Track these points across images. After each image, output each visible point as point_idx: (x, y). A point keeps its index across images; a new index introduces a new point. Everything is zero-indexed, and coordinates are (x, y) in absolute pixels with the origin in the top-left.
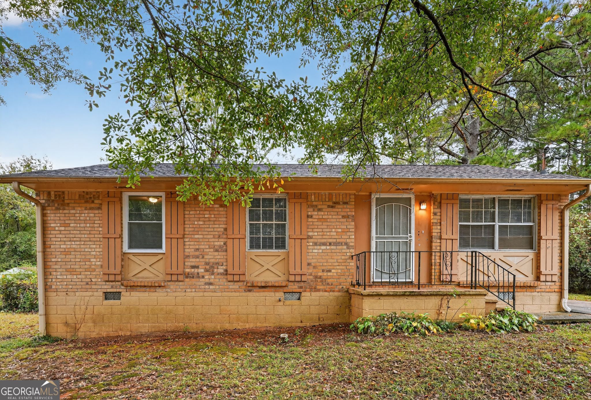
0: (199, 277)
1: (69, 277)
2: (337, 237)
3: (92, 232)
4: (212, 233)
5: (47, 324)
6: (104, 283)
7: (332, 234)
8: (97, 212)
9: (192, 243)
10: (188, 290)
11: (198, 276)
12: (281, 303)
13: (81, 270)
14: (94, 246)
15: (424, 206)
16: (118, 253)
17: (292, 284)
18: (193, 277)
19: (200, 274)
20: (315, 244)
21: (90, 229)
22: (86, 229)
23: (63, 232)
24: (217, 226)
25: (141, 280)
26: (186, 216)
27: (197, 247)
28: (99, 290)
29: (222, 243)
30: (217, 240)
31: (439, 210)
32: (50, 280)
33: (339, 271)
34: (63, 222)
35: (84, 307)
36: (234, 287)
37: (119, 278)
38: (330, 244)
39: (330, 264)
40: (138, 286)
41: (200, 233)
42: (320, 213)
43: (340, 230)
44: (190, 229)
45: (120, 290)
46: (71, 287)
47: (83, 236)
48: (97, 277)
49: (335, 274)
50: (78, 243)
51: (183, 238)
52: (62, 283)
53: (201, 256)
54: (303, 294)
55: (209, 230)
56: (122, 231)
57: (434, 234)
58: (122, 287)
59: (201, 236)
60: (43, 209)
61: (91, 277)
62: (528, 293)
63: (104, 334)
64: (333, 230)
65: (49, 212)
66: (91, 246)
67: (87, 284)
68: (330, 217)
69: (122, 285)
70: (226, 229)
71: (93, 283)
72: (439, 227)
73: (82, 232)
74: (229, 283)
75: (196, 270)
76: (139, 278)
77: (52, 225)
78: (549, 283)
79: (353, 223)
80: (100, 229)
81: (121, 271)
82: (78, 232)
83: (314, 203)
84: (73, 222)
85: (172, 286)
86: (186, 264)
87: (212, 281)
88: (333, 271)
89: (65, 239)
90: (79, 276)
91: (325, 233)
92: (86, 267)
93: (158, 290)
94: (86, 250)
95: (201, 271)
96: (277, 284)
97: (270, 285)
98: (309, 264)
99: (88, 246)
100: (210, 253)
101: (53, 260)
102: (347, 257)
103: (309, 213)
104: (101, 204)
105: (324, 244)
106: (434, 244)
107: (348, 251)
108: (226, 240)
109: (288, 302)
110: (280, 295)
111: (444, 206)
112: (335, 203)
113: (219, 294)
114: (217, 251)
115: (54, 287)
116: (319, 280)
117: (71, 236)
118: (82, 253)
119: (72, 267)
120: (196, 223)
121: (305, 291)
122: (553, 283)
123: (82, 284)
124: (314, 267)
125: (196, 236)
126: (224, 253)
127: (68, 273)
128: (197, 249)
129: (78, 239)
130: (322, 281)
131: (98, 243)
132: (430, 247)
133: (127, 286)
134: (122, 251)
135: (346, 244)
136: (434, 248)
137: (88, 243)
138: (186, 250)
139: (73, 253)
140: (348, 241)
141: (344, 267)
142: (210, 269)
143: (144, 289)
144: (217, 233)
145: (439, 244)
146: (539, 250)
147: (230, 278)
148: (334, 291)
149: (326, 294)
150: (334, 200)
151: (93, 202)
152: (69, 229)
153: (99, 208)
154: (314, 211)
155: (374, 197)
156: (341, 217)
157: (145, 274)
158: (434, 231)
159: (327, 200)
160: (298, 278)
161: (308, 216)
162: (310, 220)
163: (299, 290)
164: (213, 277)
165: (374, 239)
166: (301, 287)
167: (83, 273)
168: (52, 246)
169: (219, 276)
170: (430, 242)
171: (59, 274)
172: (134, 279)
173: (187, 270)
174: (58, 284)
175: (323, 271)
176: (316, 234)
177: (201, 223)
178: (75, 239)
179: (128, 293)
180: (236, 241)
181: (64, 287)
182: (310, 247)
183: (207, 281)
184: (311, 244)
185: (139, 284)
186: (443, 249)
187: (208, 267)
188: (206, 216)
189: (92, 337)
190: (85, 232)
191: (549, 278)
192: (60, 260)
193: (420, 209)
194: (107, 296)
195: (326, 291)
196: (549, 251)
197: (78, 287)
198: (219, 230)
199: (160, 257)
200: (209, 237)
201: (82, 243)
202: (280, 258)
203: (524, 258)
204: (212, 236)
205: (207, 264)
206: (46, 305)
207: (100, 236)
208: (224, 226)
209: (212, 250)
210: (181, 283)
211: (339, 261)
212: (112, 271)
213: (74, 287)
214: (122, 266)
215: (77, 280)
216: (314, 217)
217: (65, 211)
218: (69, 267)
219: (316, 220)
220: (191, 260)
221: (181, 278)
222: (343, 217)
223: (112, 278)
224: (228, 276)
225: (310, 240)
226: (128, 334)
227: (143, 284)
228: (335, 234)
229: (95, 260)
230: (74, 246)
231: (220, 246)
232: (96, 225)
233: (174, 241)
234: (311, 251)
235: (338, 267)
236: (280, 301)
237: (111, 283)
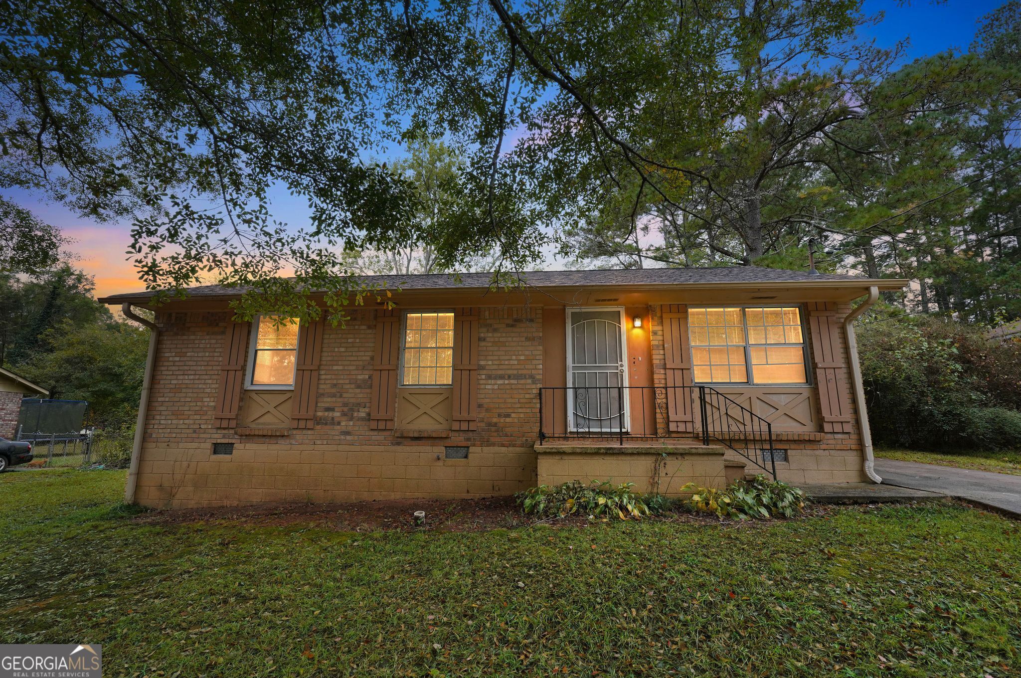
0: (333, 424)
1: (175, 422)
2: (519, 367)
3: (210, 363)
4: (355, 363)
5: (138, 487)
6: (215, 431)
7: (512, 362)
8: (219, 337)
9: (329, 377)
10: (318, 442)
11: (333, 422)
12: (440, 463)
13: (190, 413)
14: (210, 381)
15: (638, 323)
16: (237, 390)
17: (457, 434)
18: (326, 424)
19: (336, 420)
20: (489, 377)
21: (208, 359)
22: (205, 359)
23: (177, 364)
24: (362, 354)
25: (261, 427)
26: (325, 341)
27: (335, 382)
28: (208, 441)
29: (367, 377)
30: (360, 372)
31: (660, 328)
32: (151, 426)
33: (522, 415)
34: (179, 350)
35: (185, 464)
36: (378, 438)
37: (233, 424)
38: (509, 377)
39: (509, 406)
40: (255, 435)
41: (340, 363)
42: (496, 335)
43: (522, 358)
44: (329, 358)
45: (233, 441)
46: (174, 435)
47: (199, 368)
48: (208, 422)
49: (516, 420)
50: (192, 377)
51: (319, 369)
52: (164, 431)
53: (338, 395)
54: (471, 449)
55: (352, 358)
56: (246, 361)
57: (655, 362)
58: (236, 437)
59: (340, 368)
60: (159, 334)
61: (200, 422)
62: (809, 452)
63: (205, 503)
64: (514, 357)
65: (165, 338)
66: (207, 381)
67: (195, 432)
68: (510, 339)
69: (236, 433)
70: (372, 358)
71: (202, 431)
72: (662, 352)
73: (199, 363)
74: (372, 433)
75: (331, 414)
76: (259, 424)
77: (167, 355)
78: (840, 436)
79: (541, 348)
80: (221, 359)
81: (237, 415)
82: (194, 363)
83: (488, 321)
84: (191, 350)
85: (299, 435)
86: (319, 405)
87: (349, 429)
88: (513, 415)
89: (177, 373)
90: (187, 422)
91: (503, 362)
92: (197, 408)
93: (281, 441)
94: (200, 386)
95: (338, 414)
96: (434, 435)
97: (426, 435)
98: (480, 406)
99: (203, 382)
100: (351, 391)
101: (160, 399)
102: (532, 396)
103: (482, 335)
104: (226, 327)
105: (502, 377)
106: (655, 376)
107: (534, 386)
108: (371, 372)
109: (450, 461)
110: (440, 450)
111: (667, 322)
112: (516, 320)
113: (358, 448)
114: (359, 387)
115: (154, 436)
116: (493, 429)
117: (186, 368)
118: (195, 391)
119: (181, 408)
120: (336, 350)
121: (474, 445)
122: (846, 436)
123: (188, 431)
124: (487, 410)
125: (335, 368)
126: (368, 391)
127: (173, 417)
128: (335, 385)
129: (193, 372)
130: (497, 431)
131: (215, 377)
132: (652, 380)
133: (241, 436)
134: (242, 388)
135: (532, 377)
136: (656, 381)
137: (204, 377)
138: (321, 386)
139: (184, 390)
140: (533, 372)
141: (528, 411)
142: (349, 413)
143: (263, 439)
144: (361, 363)
145: (663, 376)
146: (817, 384)
147: (374, 425)
148: (514, 446)
149: (503, 449)
150: (515, 316)
151: (217, 325)
152: (185, 359)
153: (223, 333)
154: (488, 331)
155: (569, 311)
156: (524, 339)
157: (267, 419)
158: (654, 357)
159: (506, 317)
160: (464, 426)
161: (480, 339)
162: (482, 344)
163: (464, 444)
164: (351, 423)
165: (571, 369)
166: (468, 439)
167: (191, 417)
168: (162, 382)
169: (359, 423)
170: (651, 373)
171: (163, 417)
172: (253, 426)
173: (319, 414)
174: (160, 431)
175: (499, 416)
176: (490, 363)
177: (343, 349)
178: (189, 372)
179: (243, 445)
180: (385, 373)
181: (166, 435)
182: (482, 382)
183: (344, 429)
184: (483, 377)
185: (257, 433)
186: (670, 383)
187: (346, 409)
188: (349, 340)
189: (190, 507)
190: (202, 363)
191: (838, 428)
192: (167, 399)
193: (634, 327)
194: (218, 448)
195: (503, 445)
196: (832, 385)
197: (183, 435)
198: (364, 358)
199: (288, 395)
200: (351, 368)
201: (197, 377)
202: (441, 398)
203: (795, 396)
204: (354, 368)
205: (345, 405)
206: (141, 459)
207: (219, 368)
208: (370, 354)
209: (353, 386)
210: (310, 432)
211: (522, 401)
212: (227, 414)
213: (178, 435)
214: (240, 408)
215: (183, 426)
216: (488, 339)
217: (185, 337)
218: (176, 408)
219: (490, 344)
220: (326, 399)
221: (310, 424)
222: (528, 339)
223: (225, 424)
224: (372, 422)
225: (481, 372)
226: (235, 503)
227: (261, 433)
228: (516, 362)
229: (208, 399)
230: (187, 382)
231: (364, 380)
232: (216, 354)
233: (307, 373)
234: (482, 387)
235: (520, 410)
236: (439, 459)
237: (224, 432)
